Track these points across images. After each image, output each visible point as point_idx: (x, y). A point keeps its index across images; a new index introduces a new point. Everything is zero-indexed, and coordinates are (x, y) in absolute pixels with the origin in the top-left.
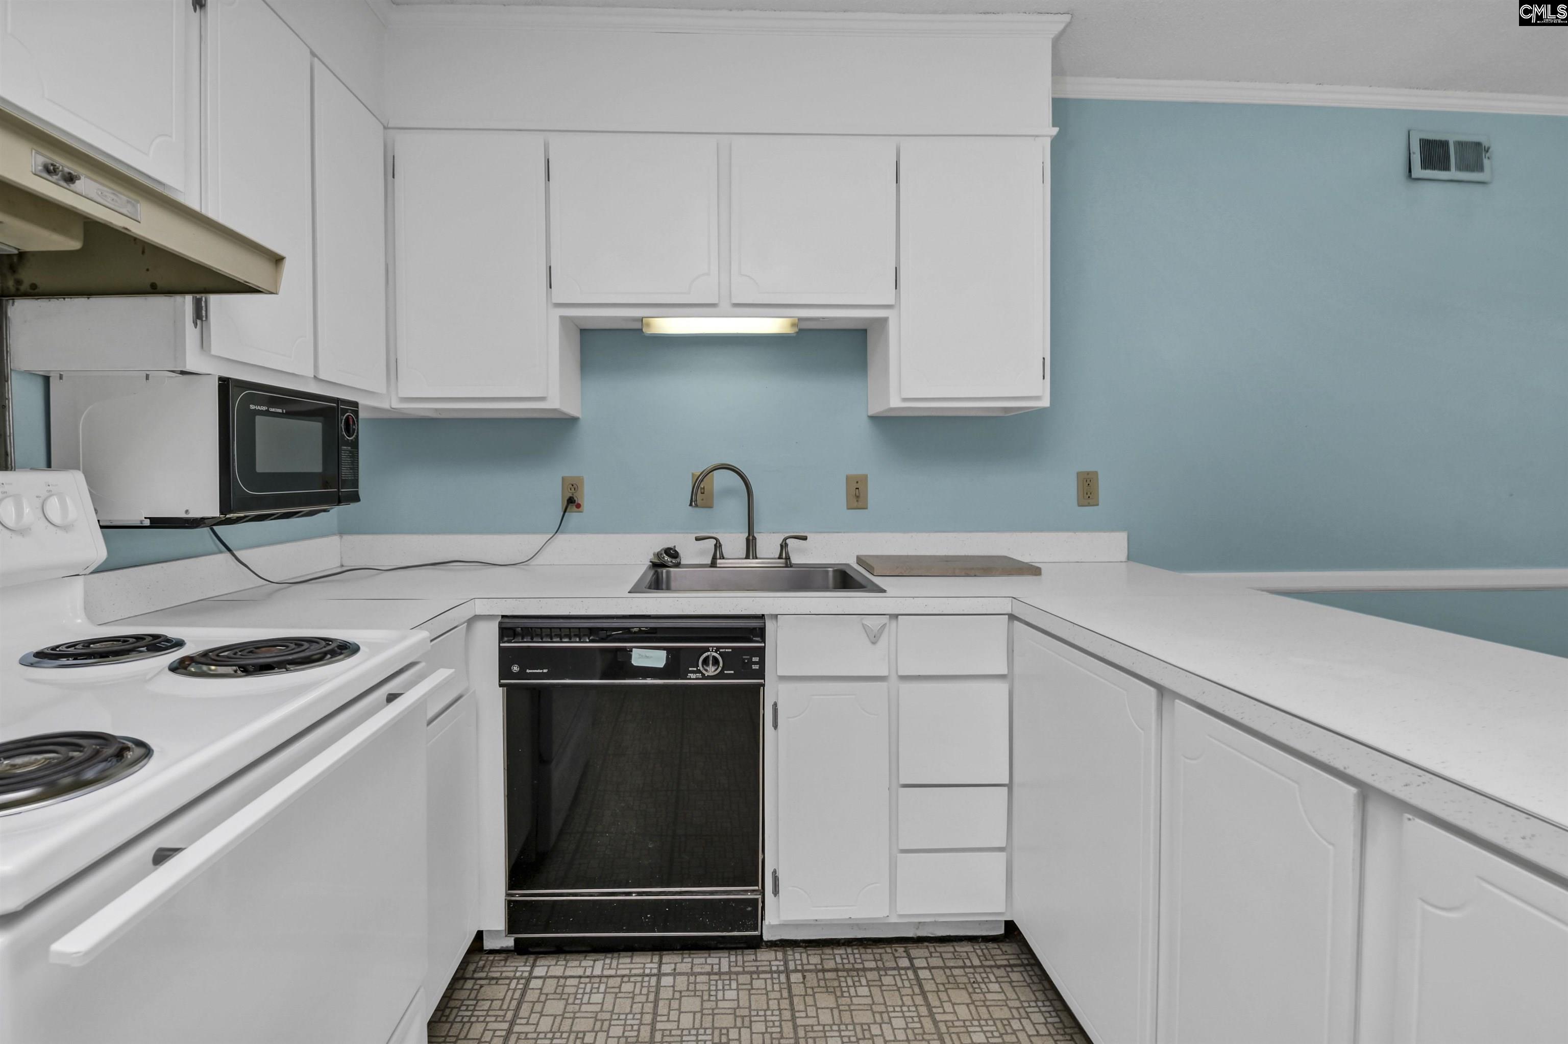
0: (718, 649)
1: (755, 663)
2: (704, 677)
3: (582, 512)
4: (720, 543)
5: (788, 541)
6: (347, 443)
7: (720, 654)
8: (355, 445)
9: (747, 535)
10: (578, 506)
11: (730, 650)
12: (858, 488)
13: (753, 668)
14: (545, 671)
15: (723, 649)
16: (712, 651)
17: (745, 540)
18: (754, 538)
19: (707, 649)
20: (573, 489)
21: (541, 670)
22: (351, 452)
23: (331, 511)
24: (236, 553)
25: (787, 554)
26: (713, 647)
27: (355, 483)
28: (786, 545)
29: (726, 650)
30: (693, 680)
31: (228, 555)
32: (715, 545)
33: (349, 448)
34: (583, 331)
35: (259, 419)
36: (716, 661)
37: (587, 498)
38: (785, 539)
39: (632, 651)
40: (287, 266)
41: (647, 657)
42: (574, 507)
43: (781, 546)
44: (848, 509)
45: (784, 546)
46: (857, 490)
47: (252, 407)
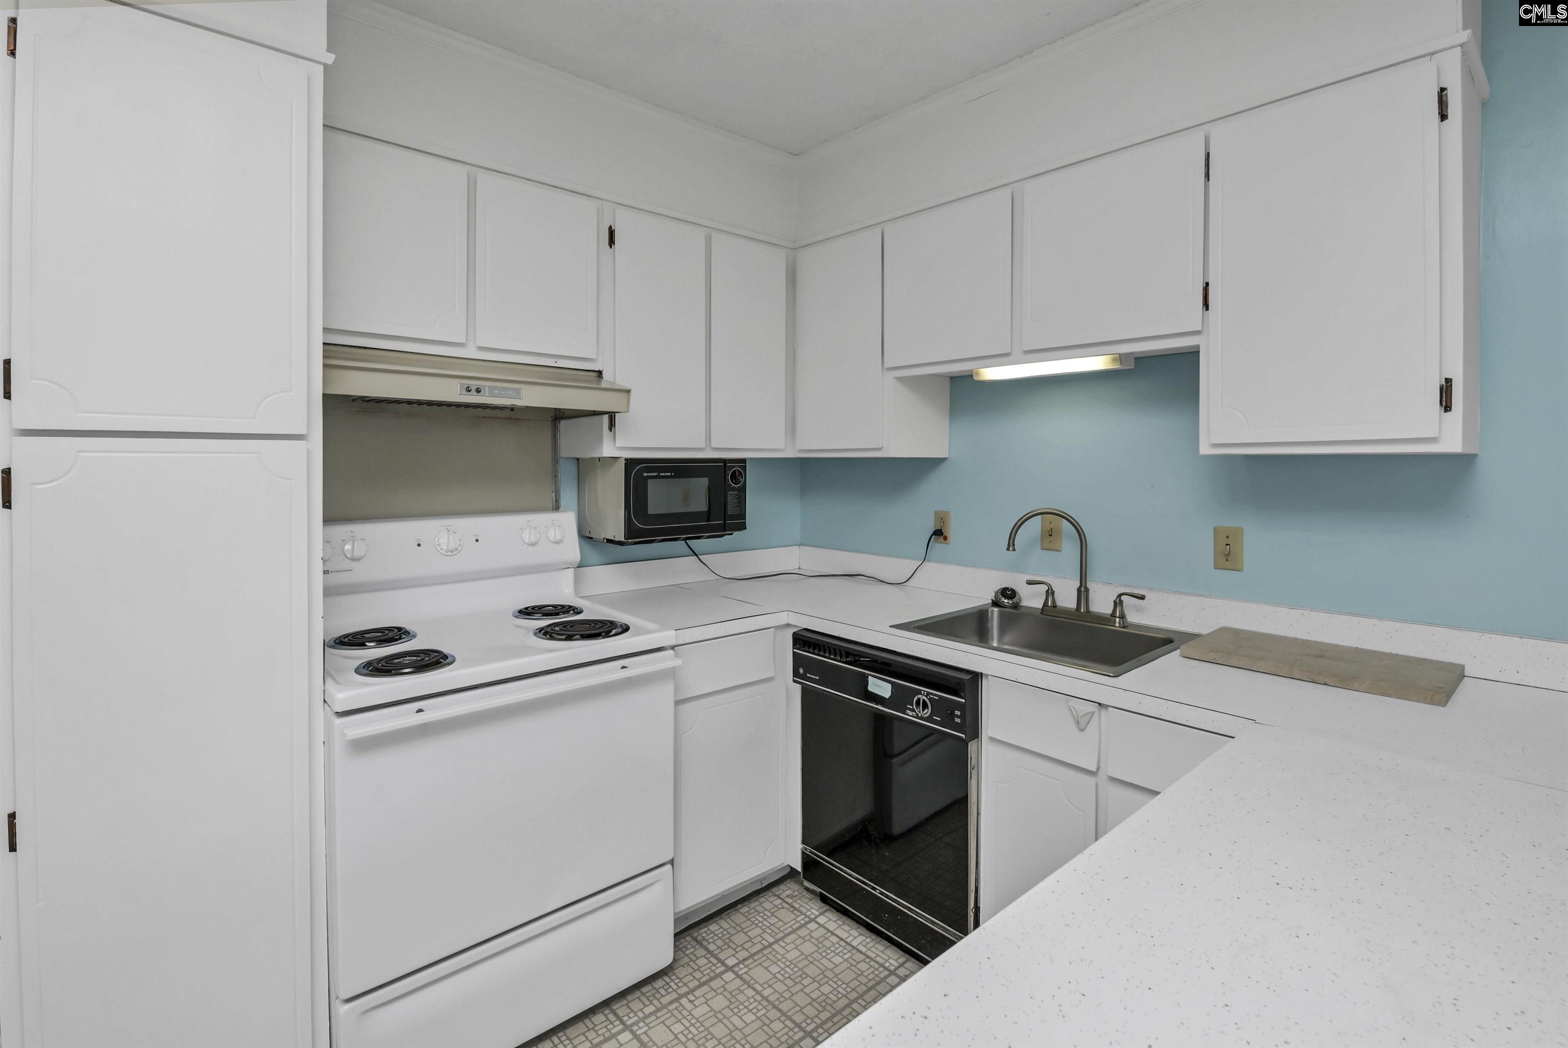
0: (928, 694)
1: (958, 717)
2: (917, 717)
3: (947, 544)
4: (1052, 589)
5: (1123, 598)
6: (734, 489)
7: (930, 699)
8: (743, 490)
9: (1079, 585)
10: (945, 538)
11: (937, 698)
12: (1229, 545)
13: (956, 721)
14: (817, 678)
15: (932, 695)
16: (924, 695)
17: (1076, 590)
18: (1087, 590)
19: (919, 692)
20: (942, 523)
21: (815, 676)
22: (737, 495)
23: (734, 534)
24: (699, 556)
25: (1122, 612)
26: (924, 691)
27: (743, 516)
28: (1121, 602)
29: (935, 697)
30: (909, 716)
31: (696, 557)
32: (1047, 592)
33: (736, 492)
34: (952, 378)
35: (650, 481)
36: (925, 706)
37: (952, 531)
38: (1120, 596)
39: (868, 678)
40: (632, 393)
41: (878, 686)
42: (942, 538)
43: (1115, 602)
44: (1216, 568)
45: (1118, 603)
46: (1228, 547)
47: (645, 474)
